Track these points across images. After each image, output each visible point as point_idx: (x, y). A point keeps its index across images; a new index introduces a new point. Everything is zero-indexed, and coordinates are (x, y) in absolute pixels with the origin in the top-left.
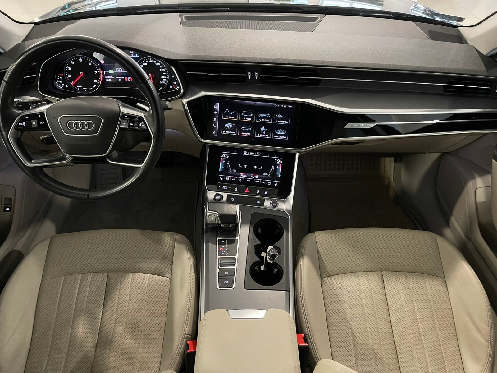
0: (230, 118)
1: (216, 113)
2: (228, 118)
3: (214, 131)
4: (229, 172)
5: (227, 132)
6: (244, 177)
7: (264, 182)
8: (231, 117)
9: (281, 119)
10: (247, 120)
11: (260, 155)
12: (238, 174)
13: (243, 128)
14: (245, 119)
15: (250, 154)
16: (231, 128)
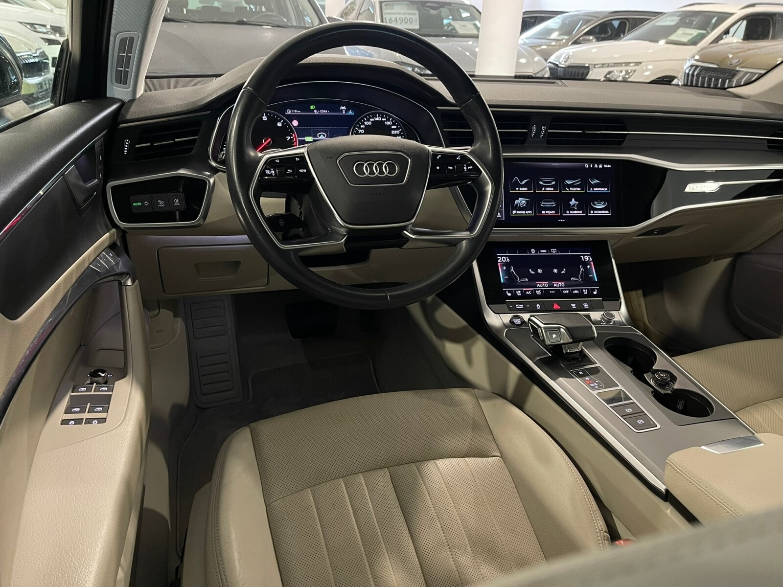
0: (522, 191)
2: (519, 190)
3: (499, 214)
4: (518, 283)
5: (520, 212)
6: (543, 287)
7: (576, 292)
8: (522, 189)
9: (597, 185)
10: (547, 191)
11: (555, 253)
12: (532, 283)
13: (543, 204)
14: (545, 190)
15: (540, 253)
16: (525, 205)
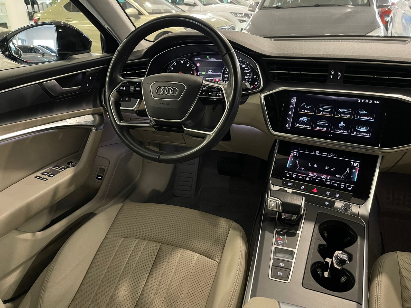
0: (306, 112)
1: (292, 106)
2: (304, 112)
3: (287, 124)
4: (297, 170)
5: (301, 126)
6: (313, 176)
7: (335, 185)
9: (364, 115)
10: (324, 114)
11: (333, 156)
12: (306, 172)
13: (319, 123)
14: (322, 114)
15: (322, 154)
16: (306, 122)
